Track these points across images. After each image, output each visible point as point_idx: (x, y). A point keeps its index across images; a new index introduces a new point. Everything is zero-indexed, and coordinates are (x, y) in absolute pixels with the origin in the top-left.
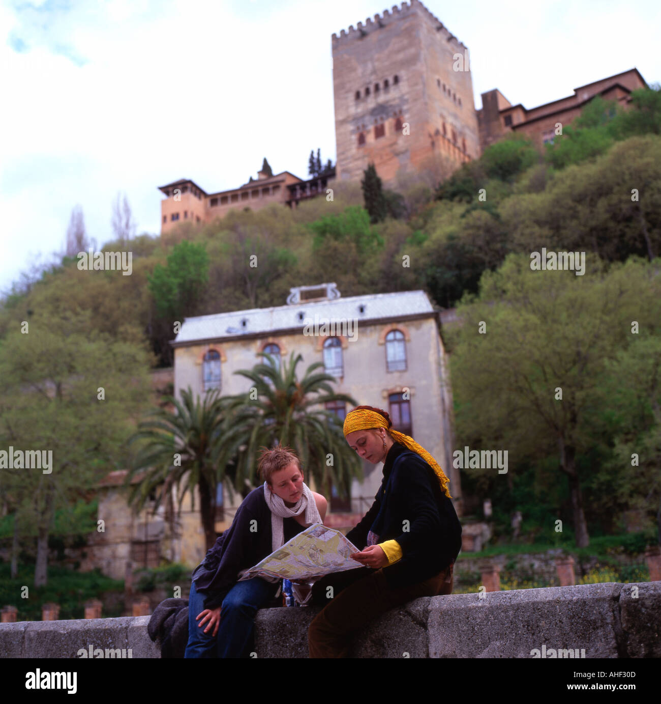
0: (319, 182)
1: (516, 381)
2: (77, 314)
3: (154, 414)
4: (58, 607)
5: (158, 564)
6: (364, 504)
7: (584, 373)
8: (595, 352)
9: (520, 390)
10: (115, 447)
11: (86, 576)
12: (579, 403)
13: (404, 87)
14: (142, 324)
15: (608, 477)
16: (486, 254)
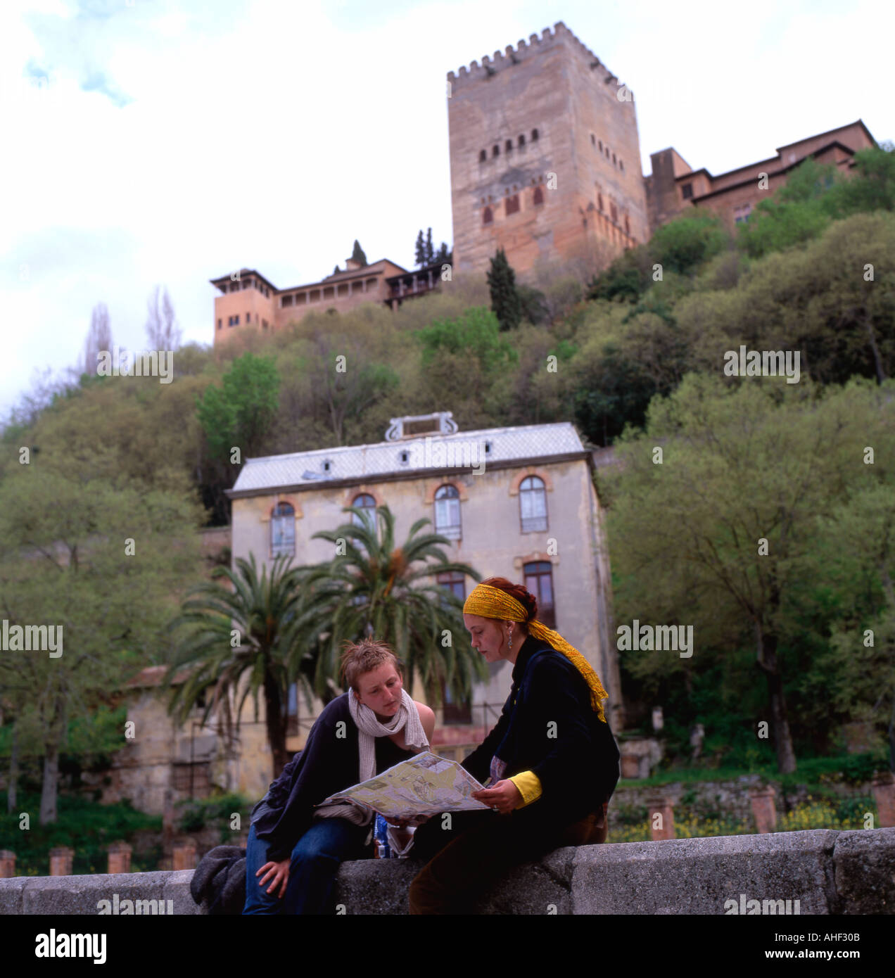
0: (430, 273)
1: (697, 547)
2: (99, 453)
3: (202, 591)
4: (72, 853)
5: (209, 794)
6: (488, 712)
7: (790, 535)
8: (804, 506)
9: (702, 559)
10: (150, 635)
11: (110, 810)
12: (782, 577)
13: (545, 144)
14: (188, 465)
15: (822, 678)
16: (657, 372)
